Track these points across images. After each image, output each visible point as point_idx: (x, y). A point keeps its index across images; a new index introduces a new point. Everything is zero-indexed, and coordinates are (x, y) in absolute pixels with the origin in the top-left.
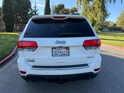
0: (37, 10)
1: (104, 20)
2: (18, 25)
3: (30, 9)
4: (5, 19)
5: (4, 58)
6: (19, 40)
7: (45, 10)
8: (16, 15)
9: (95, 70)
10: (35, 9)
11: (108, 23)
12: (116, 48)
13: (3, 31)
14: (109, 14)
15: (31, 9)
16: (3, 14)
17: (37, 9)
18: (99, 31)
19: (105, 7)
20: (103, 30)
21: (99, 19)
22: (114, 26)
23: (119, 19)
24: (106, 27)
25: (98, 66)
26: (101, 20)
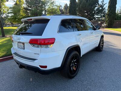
0: (104, 5)
3: (97, 5)
7: (109, 3)
10: (103, 4)
15: (99, 4)
17: (104, 3)
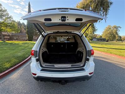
1: (94, 33)
2: (36, 37)
4: (28, 32)
5: (24, 60)
6: (33, 49)
8: (35, 30)
9: (90, 74)
11: (96, 35)
12: (103, 53)
13: (26, 40)
14: (97, 30)
16: (27, 30)
18: (90, 41)
19: (94, 25)
20: (93, 40)
21: (90, 33)
22: (100, 38)
23: (104, 32)
24: (95, 38)
25: (92, 71)
26: (91, 33)
